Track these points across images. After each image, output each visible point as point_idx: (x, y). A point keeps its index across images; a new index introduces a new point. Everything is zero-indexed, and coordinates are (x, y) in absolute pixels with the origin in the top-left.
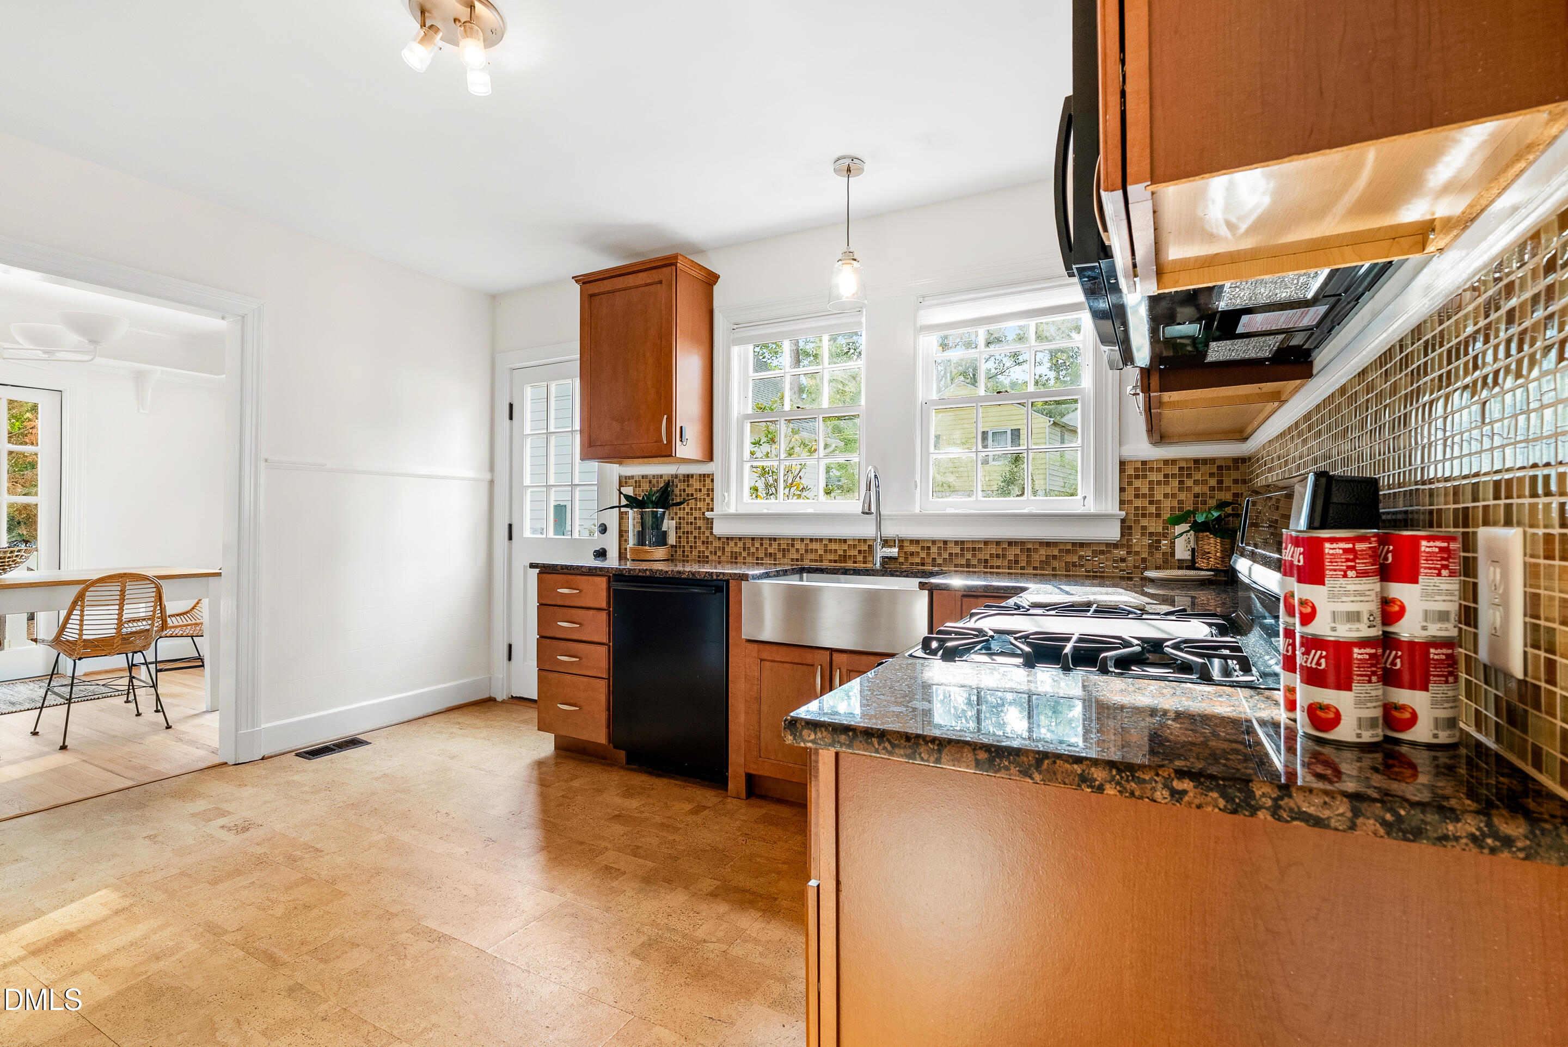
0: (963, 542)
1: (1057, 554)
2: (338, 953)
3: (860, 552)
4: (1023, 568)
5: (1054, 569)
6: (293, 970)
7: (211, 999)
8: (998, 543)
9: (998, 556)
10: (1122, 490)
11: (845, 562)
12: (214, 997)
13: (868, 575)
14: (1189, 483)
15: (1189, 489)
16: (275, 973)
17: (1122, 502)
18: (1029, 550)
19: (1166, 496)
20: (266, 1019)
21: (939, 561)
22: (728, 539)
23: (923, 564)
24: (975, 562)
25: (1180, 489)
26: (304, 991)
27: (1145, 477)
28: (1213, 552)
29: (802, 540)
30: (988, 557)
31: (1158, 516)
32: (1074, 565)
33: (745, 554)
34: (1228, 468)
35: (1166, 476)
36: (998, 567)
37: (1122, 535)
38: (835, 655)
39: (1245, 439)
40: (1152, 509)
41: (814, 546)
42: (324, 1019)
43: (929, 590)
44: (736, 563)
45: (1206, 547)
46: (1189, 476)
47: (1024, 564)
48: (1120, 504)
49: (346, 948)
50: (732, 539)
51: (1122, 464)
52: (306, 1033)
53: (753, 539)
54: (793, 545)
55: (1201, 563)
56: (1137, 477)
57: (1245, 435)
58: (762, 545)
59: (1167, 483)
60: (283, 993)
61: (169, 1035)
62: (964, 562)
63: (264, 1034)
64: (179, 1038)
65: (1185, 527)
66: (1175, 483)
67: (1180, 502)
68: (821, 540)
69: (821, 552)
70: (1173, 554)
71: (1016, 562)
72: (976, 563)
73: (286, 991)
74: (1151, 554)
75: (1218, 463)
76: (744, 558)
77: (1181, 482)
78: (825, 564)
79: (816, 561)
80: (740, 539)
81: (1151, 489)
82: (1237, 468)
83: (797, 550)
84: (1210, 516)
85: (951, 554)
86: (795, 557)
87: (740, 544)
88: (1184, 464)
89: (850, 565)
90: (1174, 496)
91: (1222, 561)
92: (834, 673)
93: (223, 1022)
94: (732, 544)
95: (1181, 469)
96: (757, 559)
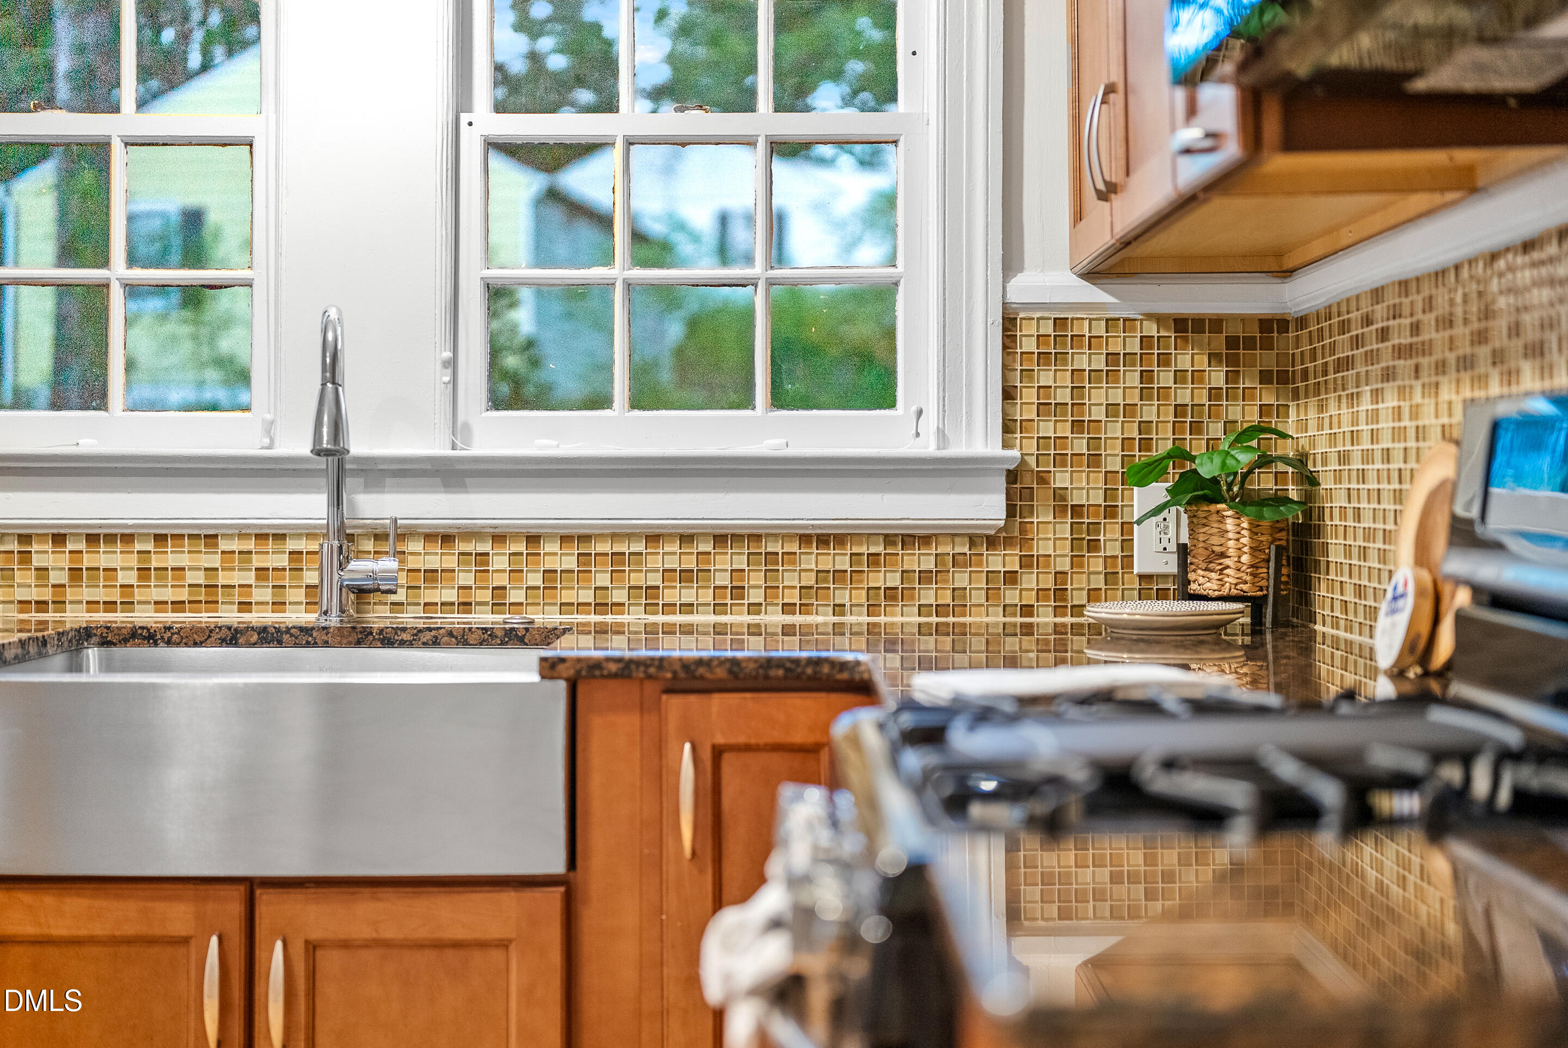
0: (584, 538)
1: (847, 567)
3: (262, 572)
4: (754, 608)
5: (839, 609)
8: (686, 538)
9: (686, 576)
10: (1008, 394)
11: (212, 603)
13: (308, 645)
14: (1165, 378)
15: (1163, 392)
17: (1008, 427)
18: (771, 556)
19: (1112, 409)
21: (516, 596)
23: (466, 606)
24: (619, 596)
25: (1145, 394)
27: (1061, 358)
28: (1231, 552)
29: (59, 539)
30: (655, 579)
31: (1094, 460)
32: (890, 594)
34: (1250, 343)
35: (1112, 358)
36: (687, 608)
37: (1011, 511)
38: (264, 899)
39: (1287, 273)
40: (1081, 446)
41: (104, 558)
43: (567, 680)
45: (1215, 540)
46: (1164, 360)
47: (756, 596)
48: (1003, 432)
51: (1009, 323)
54: (25, 557)
55: (1203, 582)
56: (1043, 358)
57: (1289, 264)
59: (1112, 376)
62: (587, 596)
65: (1158, 492)
66: (1133, 379)
67: (1144, 426)
68: (128, 538)
69: (131, 578)
70: (1128, 560)
71: (738, 591)
72: (624, 599)
74: (1076, 561)
75: (1229, 330)
77: (1146, 376)
78: (144, 616)
79: (110, 606)
81: (1077, 390)
82: (1267, 345)
83: (42, 571)
84: (1230, 461)
85: (549, 573)
86: (34, 594)
88: (1151, 329)
89: (229, 616)
90: (1130, 409)
91: (1254, 575)
92: (260, 954)
95: (1145, 341)
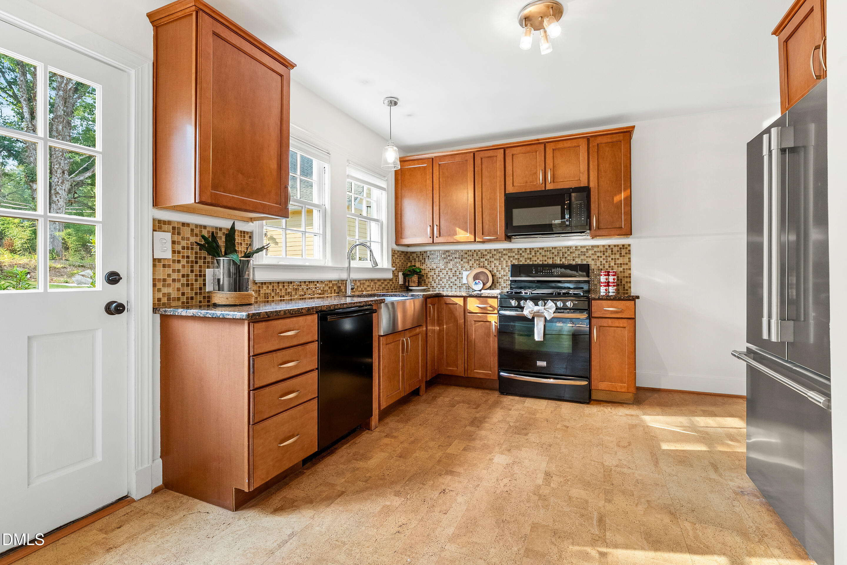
2: (579, 500)
6: (600, 508)
7: (638, 522)
12: (635, 522)
16: (607, 512)
20: (628, 499)
22: (262, 283)
26: (607, 497)
33: (273, 294)
41: (310, 285)
42: (613, 484)
44: (268, 301)
49: (574, 499)
50: (265, 283)
52: (622, 485)
53: (278, 283)
58: (284, 286)
60: (613, 502)
61: (662, 520)
63: (633, 495)
64: (659, 516)
73: (612, 503)
76: (273, 297)
80: (270, 283)
87: (270, 287)
93: (641, 509)
94: (265, 287)
96: (281, 296)
